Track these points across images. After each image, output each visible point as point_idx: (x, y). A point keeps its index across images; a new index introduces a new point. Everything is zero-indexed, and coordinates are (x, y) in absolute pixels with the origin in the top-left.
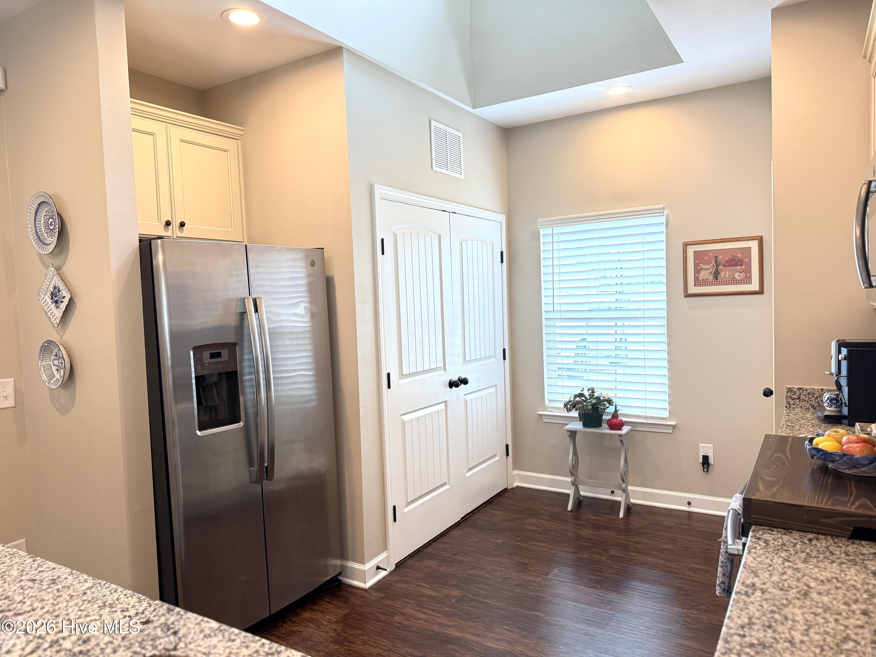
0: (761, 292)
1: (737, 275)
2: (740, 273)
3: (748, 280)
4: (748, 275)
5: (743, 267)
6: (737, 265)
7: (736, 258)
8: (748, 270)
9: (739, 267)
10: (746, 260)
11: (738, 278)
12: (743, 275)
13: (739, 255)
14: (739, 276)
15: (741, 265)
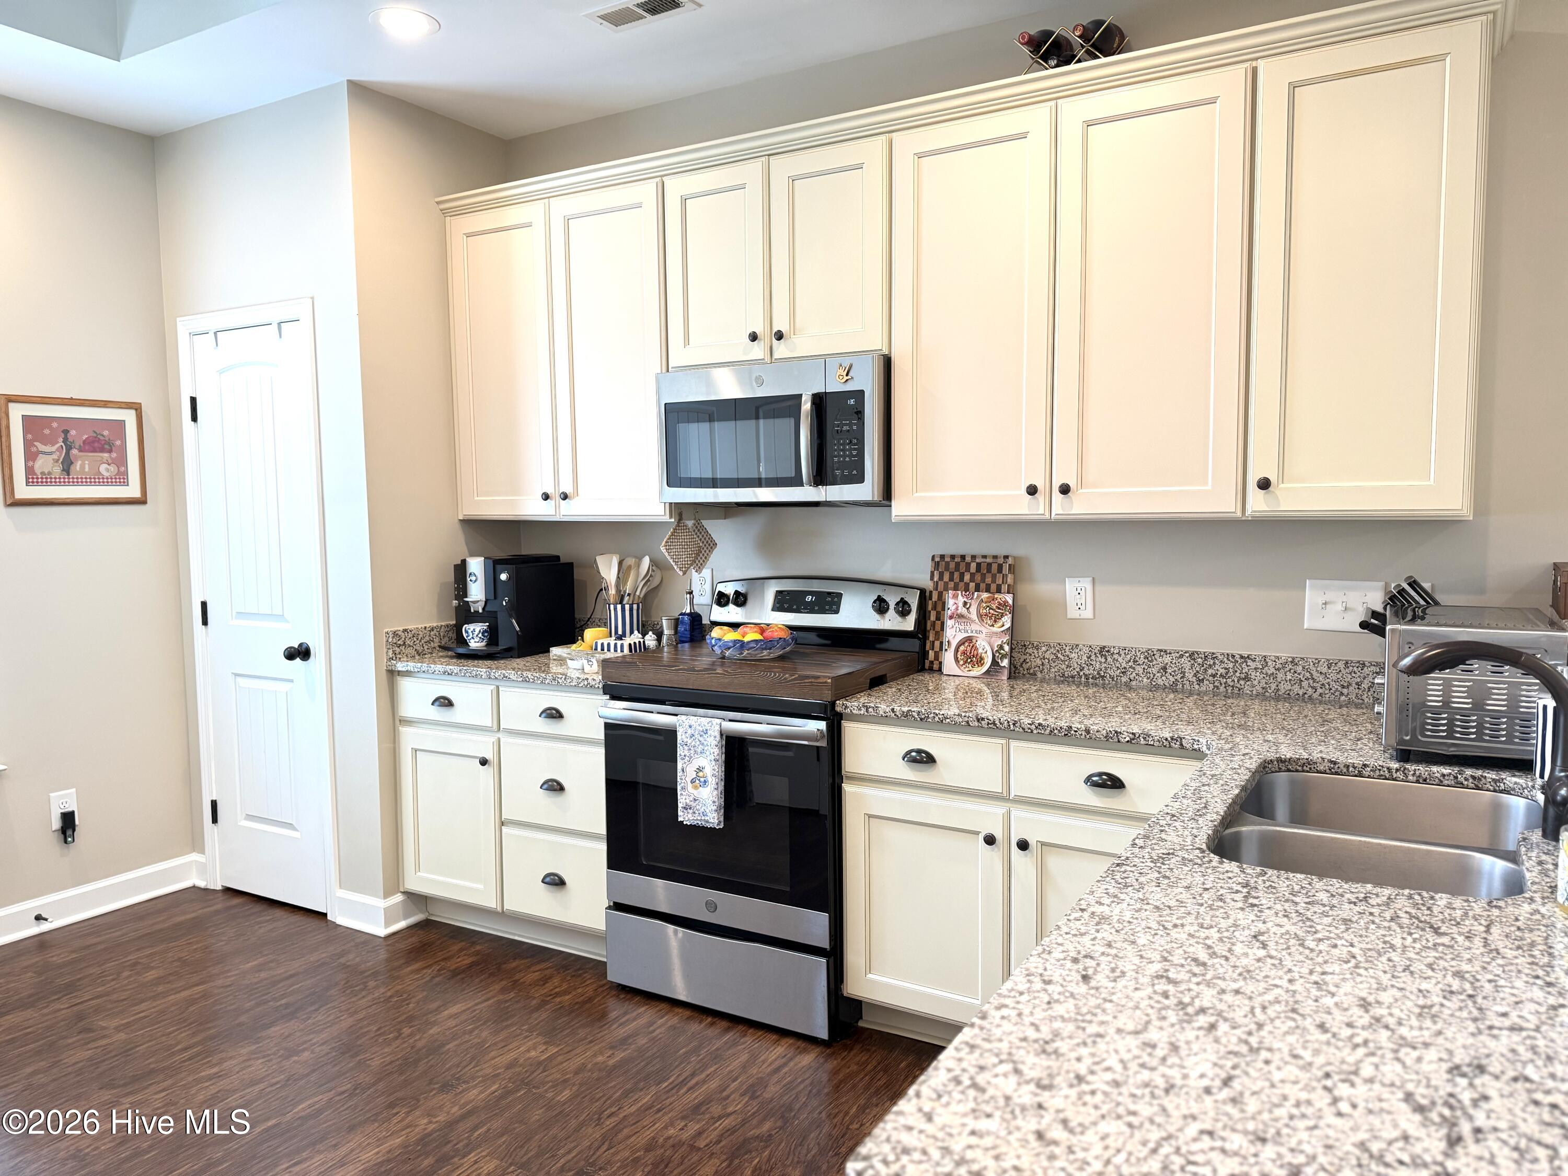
0: (142, 501)
1: (103, 468)
2: (109, 465)
3: (121, 478)
4: (122, 469)
5: (114, 455)
6: (102, 450)
7: (102, 438)
8: (122, 461)
9: (106, 455)
10: (118, 443)
11: (106, 474)
12: (113, 468)
13: (106, 433)
14: (108, 470)
15: (110, 451)
